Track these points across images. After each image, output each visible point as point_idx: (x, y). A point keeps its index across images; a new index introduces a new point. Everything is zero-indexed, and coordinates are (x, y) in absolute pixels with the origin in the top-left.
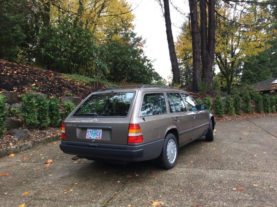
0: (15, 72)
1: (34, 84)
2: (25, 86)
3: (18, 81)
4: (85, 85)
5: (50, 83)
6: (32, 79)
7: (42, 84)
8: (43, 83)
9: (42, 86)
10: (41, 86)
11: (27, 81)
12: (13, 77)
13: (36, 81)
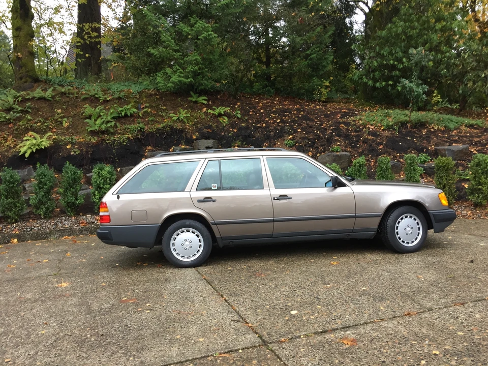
0: (278, 121)
1: (291, 136)
2: (280, 139)
3: (272, 133)
4: (383, 130)
5: (318, 132)
6: (293, 129)
7: (303, 135)
8: (306, 134)
9: (302, 138)
10: (300, 138)
11: (285, 132)
12: (269, 128)
13: (299, 130)
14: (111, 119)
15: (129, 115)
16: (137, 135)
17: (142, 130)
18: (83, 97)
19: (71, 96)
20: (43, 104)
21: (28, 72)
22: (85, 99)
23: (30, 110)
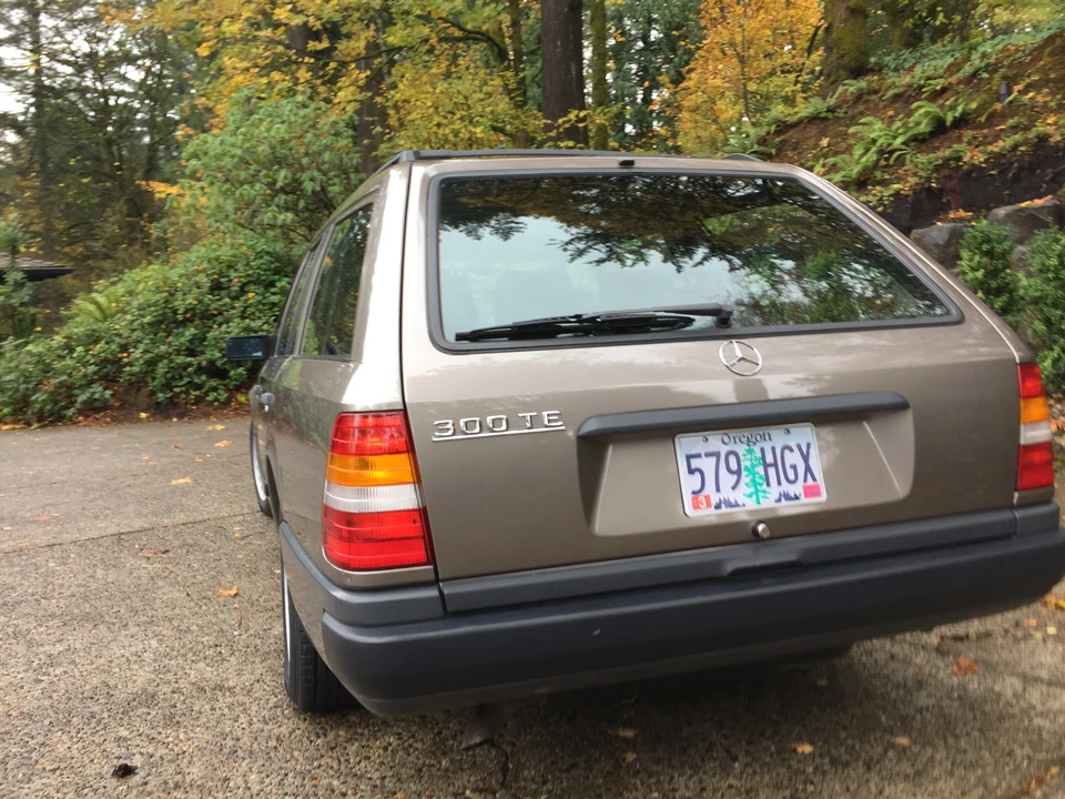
14: (904, 143)
15: (948, 124)
16: (928, 180)
17: (953, 164)
18: (891, 93)
19: (874, 97)
20: (813, 131)
21: (843, 56)
22: (897, 97)
23: (773, 151)
